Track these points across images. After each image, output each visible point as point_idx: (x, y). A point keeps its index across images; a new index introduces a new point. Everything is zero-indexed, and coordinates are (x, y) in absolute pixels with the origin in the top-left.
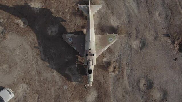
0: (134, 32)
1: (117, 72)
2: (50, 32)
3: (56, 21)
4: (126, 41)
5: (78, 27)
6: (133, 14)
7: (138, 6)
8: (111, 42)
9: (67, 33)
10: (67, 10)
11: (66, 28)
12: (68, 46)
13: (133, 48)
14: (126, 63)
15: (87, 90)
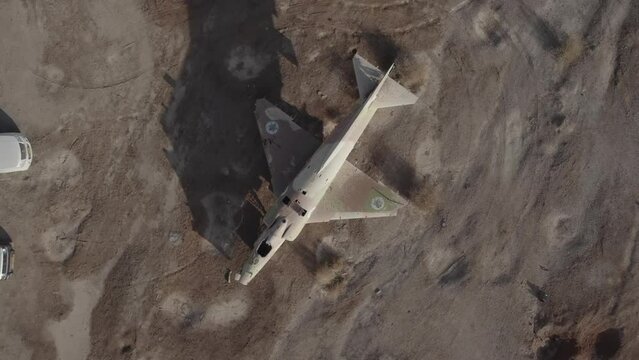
0: (457, 224)
1: (335, 295)
2: (233, 63)
3: (273, 44)
4: (421, 231)
5: (320, 103)
6: (493, 171)
7: (523, 161)
8: (373, 211)
9: (277, 101)
10: (322, 34)
11: (285, 81)
12: (256, 140)
13: (424, 264)
14: (377, 290)
15: (225, 285)
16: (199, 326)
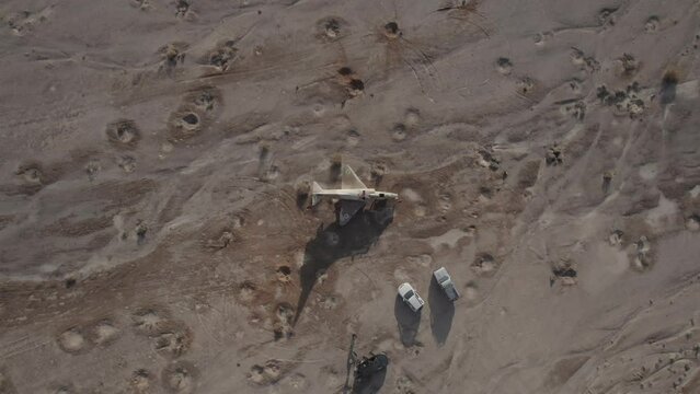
0: (339, 143)
1: (384, 165)
2: (335, 242)
3: (321, 234)
4: (348, 152)
5: (330, 208)
6: (316, 143)
7: (307, 135)
8: (351, 172)
9: (338, 220)
10: (309, 221)
11: (330, 223)
12: (352, 220)
13: (358, 145)
14: (375, 154)
15: (402, 201)
16: (422, 200)
